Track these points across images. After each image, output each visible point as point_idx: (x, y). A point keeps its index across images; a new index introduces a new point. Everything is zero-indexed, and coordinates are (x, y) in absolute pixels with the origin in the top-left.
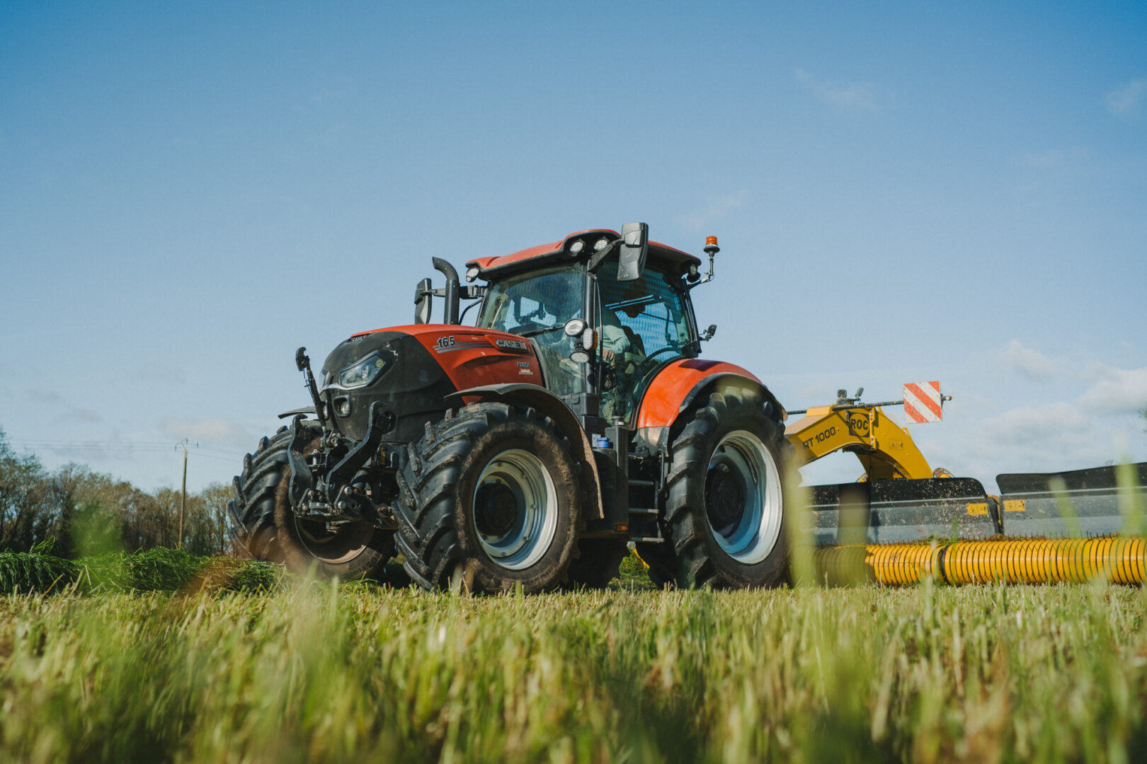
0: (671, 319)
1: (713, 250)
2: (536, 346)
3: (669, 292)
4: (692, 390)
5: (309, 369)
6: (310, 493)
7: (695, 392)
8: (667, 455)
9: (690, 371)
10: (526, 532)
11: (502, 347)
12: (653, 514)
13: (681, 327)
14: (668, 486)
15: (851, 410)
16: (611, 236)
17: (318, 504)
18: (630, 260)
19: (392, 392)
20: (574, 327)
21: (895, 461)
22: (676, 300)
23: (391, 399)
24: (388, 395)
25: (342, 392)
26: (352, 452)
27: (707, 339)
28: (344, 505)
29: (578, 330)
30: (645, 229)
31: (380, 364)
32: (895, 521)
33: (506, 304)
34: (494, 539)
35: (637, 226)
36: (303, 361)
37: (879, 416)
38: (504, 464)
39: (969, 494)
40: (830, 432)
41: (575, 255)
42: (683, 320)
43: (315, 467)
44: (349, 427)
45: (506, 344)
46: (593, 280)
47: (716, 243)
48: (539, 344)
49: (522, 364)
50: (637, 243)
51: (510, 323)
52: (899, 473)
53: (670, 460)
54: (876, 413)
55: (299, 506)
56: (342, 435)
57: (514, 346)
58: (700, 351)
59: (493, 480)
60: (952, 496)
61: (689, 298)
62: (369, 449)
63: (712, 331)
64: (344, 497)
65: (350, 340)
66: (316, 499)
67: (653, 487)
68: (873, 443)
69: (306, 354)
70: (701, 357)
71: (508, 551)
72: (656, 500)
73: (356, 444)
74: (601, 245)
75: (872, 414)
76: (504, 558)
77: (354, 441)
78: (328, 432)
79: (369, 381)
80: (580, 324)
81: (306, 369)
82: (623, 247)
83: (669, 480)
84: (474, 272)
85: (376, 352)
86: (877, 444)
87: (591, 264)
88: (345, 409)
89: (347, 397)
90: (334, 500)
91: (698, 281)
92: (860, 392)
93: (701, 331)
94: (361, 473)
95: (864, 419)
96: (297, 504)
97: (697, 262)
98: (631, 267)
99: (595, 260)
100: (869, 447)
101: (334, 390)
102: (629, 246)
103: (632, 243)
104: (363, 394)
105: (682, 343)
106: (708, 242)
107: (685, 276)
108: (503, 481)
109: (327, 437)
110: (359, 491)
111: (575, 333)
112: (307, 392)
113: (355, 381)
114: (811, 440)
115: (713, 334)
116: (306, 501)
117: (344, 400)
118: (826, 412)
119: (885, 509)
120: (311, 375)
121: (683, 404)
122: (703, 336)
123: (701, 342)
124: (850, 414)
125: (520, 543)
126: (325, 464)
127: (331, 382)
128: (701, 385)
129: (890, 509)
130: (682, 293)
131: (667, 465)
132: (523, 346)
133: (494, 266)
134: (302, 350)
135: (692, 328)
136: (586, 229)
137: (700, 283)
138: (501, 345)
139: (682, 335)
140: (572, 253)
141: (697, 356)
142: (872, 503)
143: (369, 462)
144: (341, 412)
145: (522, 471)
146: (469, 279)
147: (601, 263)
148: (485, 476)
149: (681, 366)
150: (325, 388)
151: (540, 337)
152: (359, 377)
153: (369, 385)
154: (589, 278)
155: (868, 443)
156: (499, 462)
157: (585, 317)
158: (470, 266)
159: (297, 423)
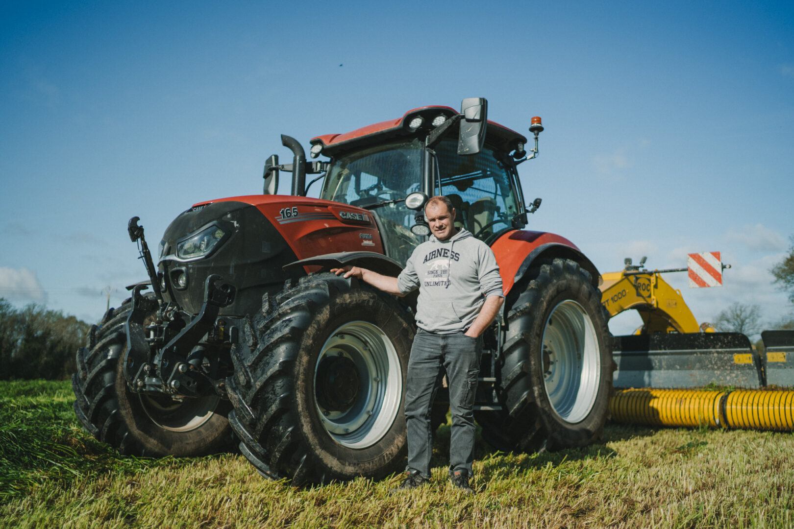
0: (499, 192)
1: (537, 130)
2: (377, 218)
3: (497, 167)
4: (525, 261)
5: (143, 239)
6: (146, 368)
7: (528, 263)
8: (503, 324)
9: (521, 243)
10: (369, 406)
11: (346, 219)
12: (491, 383)
13: (510, 200)
14: (504, 355)
15: (638, 276)
16: (448, 112)
17: (154, 380)
18: (470, 134)
19: (232, 264)
20: (415, 200)
21: (669, 317)
22: (504, 175)
23: (231, 271)
24: (228, 267)
25: (180, 264)
26: (189, 325)
27: (533, 211)
28: (178, 384)
29: (418, 204)
30: (484, 104)
31: (219, 234)
32: (670, 367)
33: (347, 179)
34: (334, 414)
35: (476, 101)
36: (136, 231)
37: (659, 281)
38: (346, 336)
39: (735, 346)
40: (622, 294)
41: (414, 131)
42: (510, 194)
43: (153, 341)
44: (187, 300)
45: (349, 216)
46: (431, 155)
47: (540, 123)
48: (380, 217)
49: (365, 235)
50: (478, 117)
51: (352, 196)
52: (673, 327)
53: (506, 329)
54: (657, 278)
55: (134, 382)
56: (179, 308)
57: (357, 218)
58: (527, 223)
59: (334, 353)
60: (721, 347)
61: (516, 173)
62: (206, 323)
63: (537, 203)
64: (178, 376)
65: (191, 210)
66: (152, 374)
67: (490, 355)
68: (654, 303)
69: (139, 224)
70: (528, 228)
71: (353, 426)
72: (493, 367)
73: (193, 318)
74: (439, 121)
75: (653, 279)
76: (346, 435)
77: (190, 315)
78: (165, 305)
79: (207, 253)
80: (420, 198)
81: (139, 240)
82: (463, 121)
83: (505, 349)
84: (318, 148)
85: (215, 222)
86: (657, 303)
87: (429, 139)
88: (182, 282)
89: (184, 268)
90: (168, 378)
91: (524, 158)
92: (644, 260)
93: (527, 204)
94: (198, 348)
95: (647, 282)
96: (133, 380)
97: (524, 140)
98: (472, 142)
99: (433, 136)
100: (651, 306)
101: (171, 261)
102: (469, 121)
103: (472, 118)
104: (202, 266)
105: (510, 215)
106: (533, 122)
107: (512, 153)
108: (346, 355)
109: (163, 310)
110: (195, 368)
111: (416, 206)
113: (193, 252)
114: (607, 301)
115: (538, 207)
116: (142, 377)
117: (181, 272)
118: (619, 277)
119: (662, 357)
120: (145, 246)
121: (518, 274)
122: (529, 209)
123: (528, 214)
124: (637, 279)
125: (363, 418)
126: (163, 337)
127: (168, 253)
128: (533, 256)
129: (666, 357)
130: (511, 169)
131: (502, 333)
132: (366, 218)
133: (336, 142)
134: (136, 219)
135: (519, 203)
136: (424, 106)
137: (526, 159)
138: (345, 217)
139: (511, 208)
140: (411, 129)
141: (524, 228)
142: (650, 352)
143: (205, 338)
144: (178, 285)
145: (365, 343)
146: (313, 155)
147: (440, 138)
148: (328, 349)
149: (511, 238)
150: (162, 259)
151: (380, 210)
152: (197, 248)
153: (207, 257)
154: (427, 153)
155: (650, 302)
156: (342, 334)
157: (424, 191)
158: (314, 143)
159: (137, 294)
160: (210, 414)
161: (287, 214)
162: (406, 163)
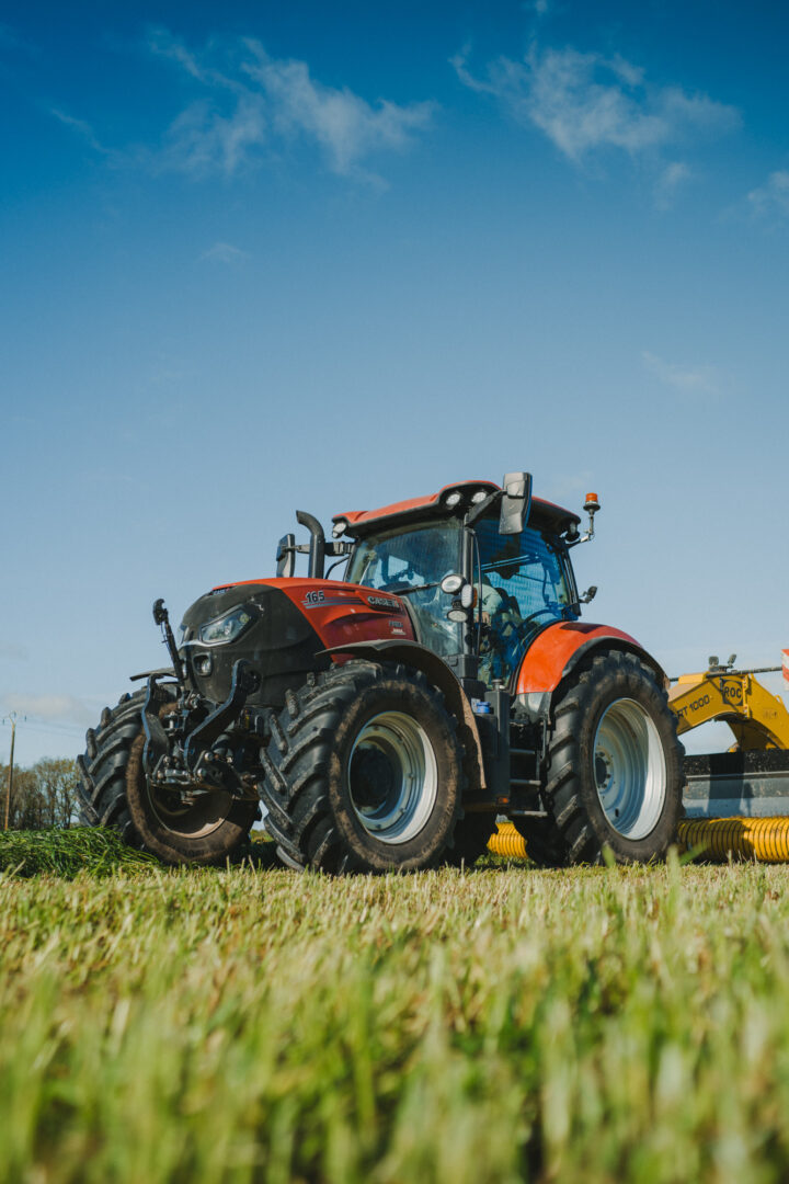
0: (548, 580)
1: (593, 508)
2: (409, 604)
3: (546, 550)
4: (575, 654)
5: (167, 623)
6: (166, 759)
7: (579, 656)
8: (549, 723)
9: (573, 633)
10: (403, 803)
11: (374, 604)
12: (534, 786)
13: (560, 589)
14: (551, 754)
15: (725, 678)
16: (489, 488)
17: (175, 772)
18: (512, 512)
19: (257, 649)
20: (452, 583)
21: (768, 731)
22: (554, 560)
23: (256, 658)
24: (252, 653)
25: (203, 649)
26: (213, 714)
27: (587, 601)
28: (205, 772)
29: (455, 587)
30: (528, 479)
31: (244, 619)
32: (770, 793)
33: (375, 562)
34: (368, 810)
35: (520, 476)
36: (160, 614)
37: (753, 684)
38: (381, 729)
40: (705, 701)
41: (451, 509)
42: (561, 580)
43: (172, 731)
44: (210, 687)
45: (378, 601)
46: (470, 535)
47: (596, 500)
48: (412, 604)
49: (395, 623)
50: (521, 494)
51: (379, 581)
52: (773, 743)
53: (552, 728)
54: (750, 681)
55: (154, 774)
56: (203, 696)
57: (386, 603)
58: (580, 614)
59: (367, 745)
61: (568, 557)
62: (232, 712)
63: (592, 592)
64: (204, 764)
65: (211, 594)
66: (172, 766)
67: (534, 757)
68: (747, 712)
69: (164, 606)
70: (581, 620)
71: (385, 823)
72: (538, 770)
73: (217, 706)
74: (480, 497)
75: (745, 682)
76: (379, 830)
77: (215, 703)
78: (187, 692)
79: (233, 637)
80: (458, 581)
81: (163, 623)
82: (505, 498)
83: (552, 746)
84: (341, 527)
85: (240, 605)
86: (751, 712)
87: (468, 517)
88: (206, 668)
89: (208, 654)
90: (193, 768)
91: (577, 540)
92: (733, 659)
93: (580, 594)
94: (223, 737)
95: (737, 687)
96: (152, 770)
97: (577, 520)
98: (514, 521)
99: (473, 514)
100: (743, 715)
101: (194, 646)
102: (511, 497)
103: (514, 494)
104: (225, 651)
105: (560, 606)
106: (587, 499)
107: (564, 535)
108: (379, 747)
109: (186, 698)
110: (220, 757)
111: (453, 590)
112: (165, 648)
113: (216, 638)
114: (685, 708)
115: (593, 597)
116: (162, 768)
117: (205, 657)
118: (700, 679)
119: (760, 780)
120: (169, 630)
121: (566, 668)
122: (583, 598)
123: (581, 605)
124: (724, 682)
125: (396, 815)
126: (183, 728)
127: (191, 637)
128: (585, 649)
129: (764, 780)
130: (562, 553)
131: (548, 732)
132: (396, 604)
133: (363, 520)
134: (160, 602)
135: (571, 589)
136: (462, 481)
137: (579, 542)
138: (373, 602)
139: (561, 597)
140: (448, 506)
141: (577, 619)
142: (745, 774)
143: (232, 726)
144: (200, 670)
145: (400, 737)
146: (335, 535)
147: (480, 516)
148: (362, 739)
149: (563, 628)
150: (184, 644)
151: (412, 595)
152: (220, 633)
153: (233, 641)
154: (466, 533)
155: (741, 711)
156: (376, 725)
157: (462, 573)
158: (336, 521)
159: (152, 683)
160: (221, 821)
161: (313, 597)
162: (442, 544)
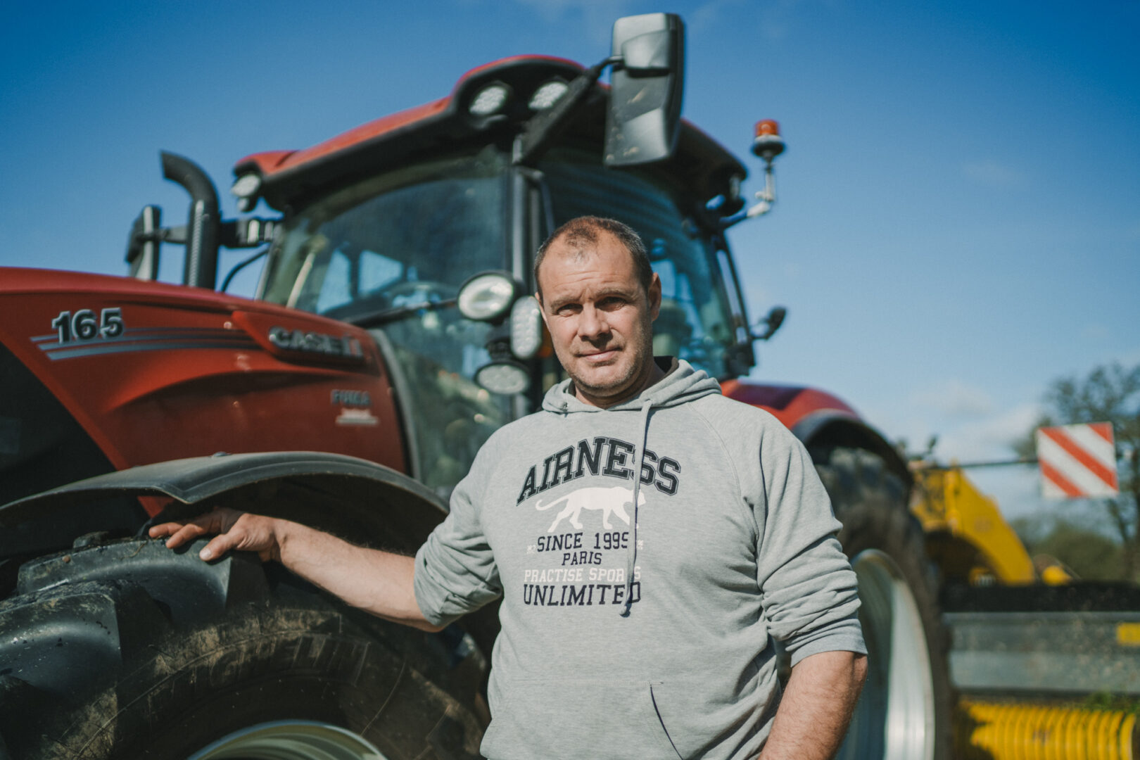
1: (770, 151)
2: (387, 350)
11: (288, 349)
13: (713, 310)
16: (569, 70)
20: (486, 296)
21: (983, 549)
27: (767, 336)
29: (495, 307)
30: (677, 29)
33: (323, 260)
35: (656, 21)
37: (962, 484)
39: (1121, 608)
41: (483, 125)
45: (301, 340)
46: (530, 184)
47: (776, 135)
48: (395, 347)
49: (349, 395)
50: (660, 63)
51: (334, 294)
52: (986, 566)
57: (326, 346)
58: (754, 363)
60: (1092, 609)
61: (724, 246)
63: (776, 319)
68: (955, 523)
74: (549, 95)
75: (950, 479)
80: (501, 288)
82: (618, 78)
84: (249, 184)
87: (524, 144)
91: (740, 213)
93: (752, 322)
97: (740, 172)
98: (645, 130)
99: (536, 132)
100: (949, 529)
102: (636, 73)
103: (643, 65)
105: (717, 347)
106: (759, 131)
107: (714, 202)
111: (486, 314)
115: (778, 327)
122: (759, 332)
123: (756, 345)
130: (714, 236)
132: (353, 348)
133: (291, 165)
136: (509, 56)
137: (745, 217)
138: (285, 344)
139: (716, 329)
140: (478, 117)
141: (747, 374)
146: (243, 204)
151: (396, 329)
154: (518, 182)
155: (946, 523)
157: (510, 268)
158: (242, 171)
161: (80, 328)
162: (463, 207)
